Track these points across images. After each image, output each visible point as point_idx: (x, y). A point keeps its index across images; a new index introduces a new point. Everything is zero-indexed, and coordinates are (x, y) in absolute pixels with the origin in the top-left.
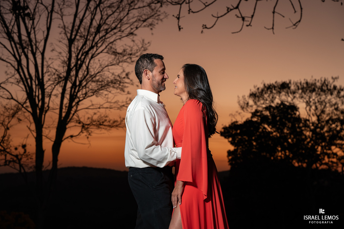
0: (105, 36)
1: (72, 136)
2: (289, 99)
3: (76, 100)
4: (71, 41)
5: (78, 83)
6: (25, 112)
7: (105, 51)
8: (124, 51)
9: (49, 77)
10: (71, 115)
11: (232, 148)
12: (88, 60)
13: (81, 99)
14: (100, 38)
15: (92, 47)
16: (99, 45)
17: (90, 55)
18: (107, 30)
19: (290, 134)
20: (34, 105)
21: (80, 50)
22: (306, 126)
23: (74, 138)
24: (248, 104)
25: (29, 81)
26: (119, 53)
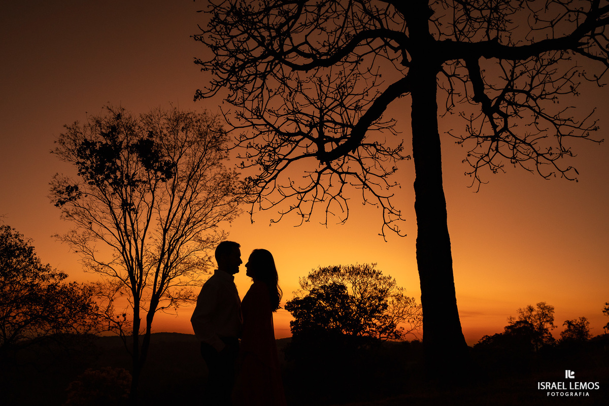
0: (192, 227)
1: (163, 308)
2: (340, 280)
3: (167, 278)
4: (165, 231)
5: (169, 265)
6: (126, 287)
7: (192, 239)
8: (208, 239)
9: (147, 259)
10: (163, 291)
11: (294, 319)
12: (178, 246)
13: (171, 277)
14: (189, 229)
15: (182, 236)
16: (188, 234)
17: (180, 242)
18: (194, 222)
19: (341, 308)
20: (133, 281)
21: (172, 238)
22: (353, 302)
23: (164, 310)
24: (307, 283)
25: (131, 262)
26: (203, 241)
